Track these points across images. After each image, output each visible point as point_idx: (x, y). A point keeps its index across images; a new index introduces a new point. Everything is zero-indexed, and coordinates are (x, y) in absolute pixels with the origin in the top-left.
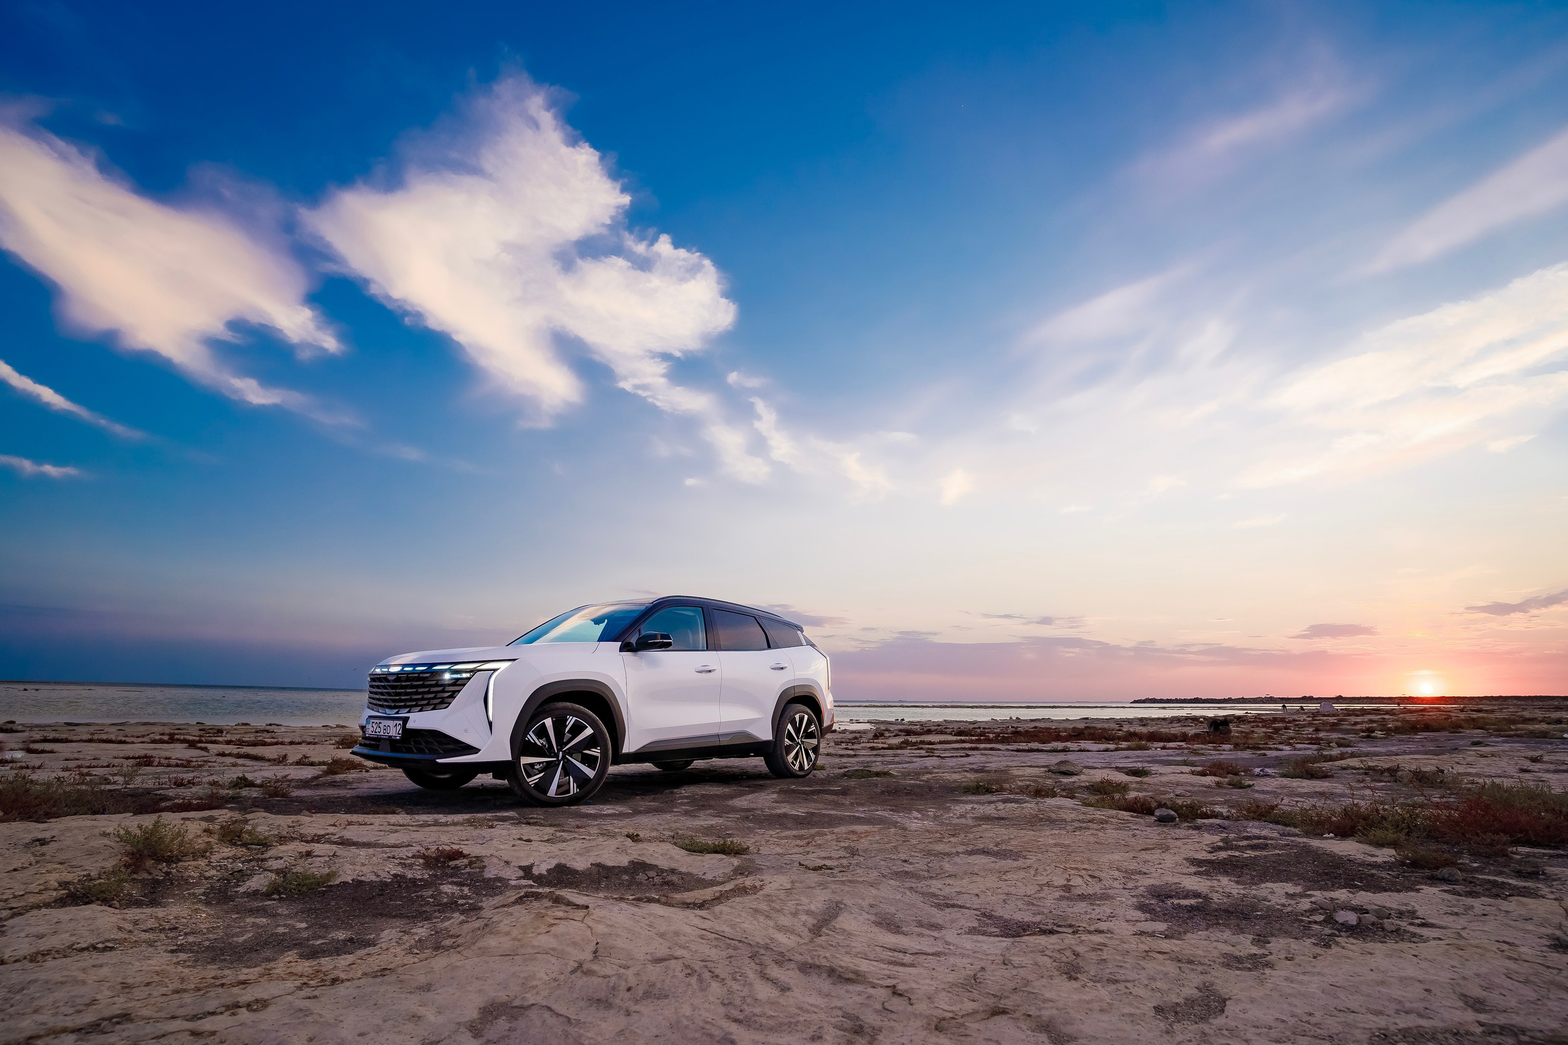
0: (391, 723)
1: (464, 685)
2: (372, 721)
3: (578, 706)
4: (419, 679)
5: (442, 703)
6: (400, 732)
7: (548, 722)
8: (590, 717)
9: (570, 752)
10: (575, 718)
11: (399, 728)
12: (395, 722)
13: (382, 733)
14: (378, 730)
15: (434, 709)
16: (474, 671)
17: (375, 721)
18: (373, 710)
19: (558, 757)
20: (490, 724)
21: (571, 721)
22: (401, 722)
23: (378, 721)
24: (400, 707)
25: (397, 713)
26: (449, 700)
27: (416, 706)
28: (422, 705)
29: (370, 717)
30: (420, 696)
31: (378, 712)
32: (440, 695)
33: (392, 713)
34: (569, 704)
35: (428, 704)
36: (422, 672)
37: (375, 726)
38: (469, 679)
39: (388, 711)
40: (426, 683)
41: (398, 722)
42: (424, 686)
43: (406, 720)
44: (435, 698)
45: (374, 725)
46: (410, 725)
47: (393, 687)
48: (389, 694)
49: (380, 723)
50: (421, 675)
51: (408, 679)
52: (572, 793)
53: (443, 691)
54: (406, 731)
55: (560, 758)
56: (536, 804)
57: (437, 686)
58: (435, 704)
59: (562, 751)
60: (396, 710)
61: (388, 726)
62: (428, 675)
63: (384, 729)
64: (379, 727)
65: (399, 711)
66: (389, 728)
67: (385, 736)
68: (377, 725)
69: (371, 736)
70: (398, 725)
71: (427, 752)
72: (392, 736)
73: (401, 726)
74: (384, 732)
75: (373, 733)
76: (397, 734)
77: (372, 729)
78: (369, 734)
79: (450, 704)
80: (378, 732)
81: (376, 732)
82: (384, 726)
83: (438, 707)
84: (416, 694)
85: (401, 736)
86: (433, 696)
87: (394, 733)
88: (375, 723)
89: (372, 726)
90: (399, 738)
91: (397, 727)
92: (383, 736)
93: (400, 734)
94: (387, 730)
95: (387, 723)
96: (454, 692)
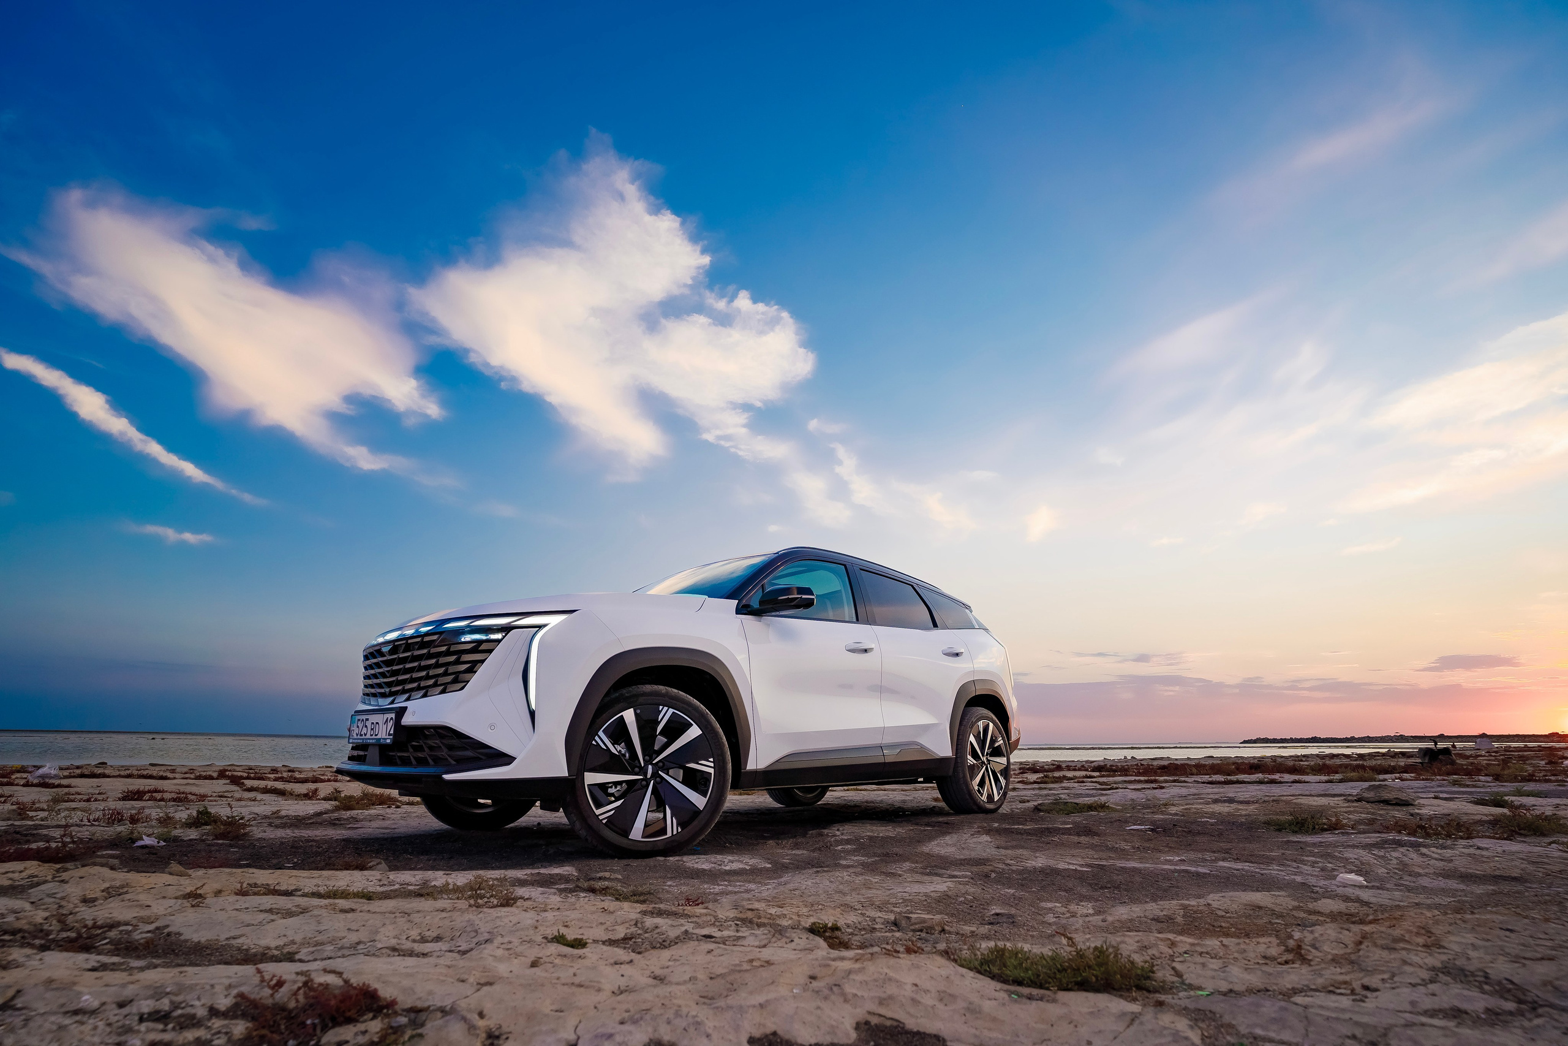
0: (382, 719)
1: (490, 651)
2: (359, 718)
3: (676, 691)
4: (424, 645)
5: (456, 681)
6: (392, 732)
7: (629, 715)
8: (696, 709)
9: (665, 766)
10: (671, 711)
11: (390, 724)
12: (388, 716)
13: (368, 736)
14: (365, 731)
15: (443, 692)
16: (506, 629)
17: (362, 718)
18: (363, 702)
19: (645, 774)
20: (532, 714)
21: (667, 713)
22: (393, 716)
23: (364, 717)
24: (396, 693)
25: (392, 702)
26: (466, 676)
27: (418, 688)
28: (426, 688)
29: (357, 712)
30: (424, 673)
31: (370, 704)
32: (451, 669)
33: (384, 703)
34: (661, 687)
35: (435, 685)
36: (427, 634)
37: (361, 725)
38: (499, 641)
39: (382, 700)
40: (433, 650)
42: (430, 656)
43: (401, 712)
44: (446, 674)
45: (359, 724)
46: (408, 720)
47: (388, 663)
48: (383, 675)
49: (367, 720)
50: (428, 639)
51: (408, 649)
52: (669, 834)
53: (458, 662)
54: (400, 729)
55: (649, 776)
56: (610, 852)
57: (448, 653)
58: (446, 684)
59: (652, 764)
60: (391, 699)
61: (377, 723)
62: (435, 637)
63: (371, 729)
64: (365, 726)
65: (394, 700)
66: (377, 727)
67: (373, 739)
68: (363, 723)
69: (356, 741)
70: (387, 720)
71: (432, 763)
72: (381, 739)
73: (390, 721)
74: (370, 735)
75: (359, 737)
76: (386, 735)
77: (358, 731)
78: (354, 739)
79: (467, 682)
80: (364, 734)
81: (362, 735)
82: (371, 723)
83: (449, 688)
84: (419, 669)
85: (392, 737)
86: (442, 670)
87: (383, 735)
88: (362, 721)
89: (357, 726)
90: (389, 741)
91: (384, 724)
92: (370, 739)
93: (391, 735)
94: (374, 729)
95: (375, 718)
96: (475, 662)
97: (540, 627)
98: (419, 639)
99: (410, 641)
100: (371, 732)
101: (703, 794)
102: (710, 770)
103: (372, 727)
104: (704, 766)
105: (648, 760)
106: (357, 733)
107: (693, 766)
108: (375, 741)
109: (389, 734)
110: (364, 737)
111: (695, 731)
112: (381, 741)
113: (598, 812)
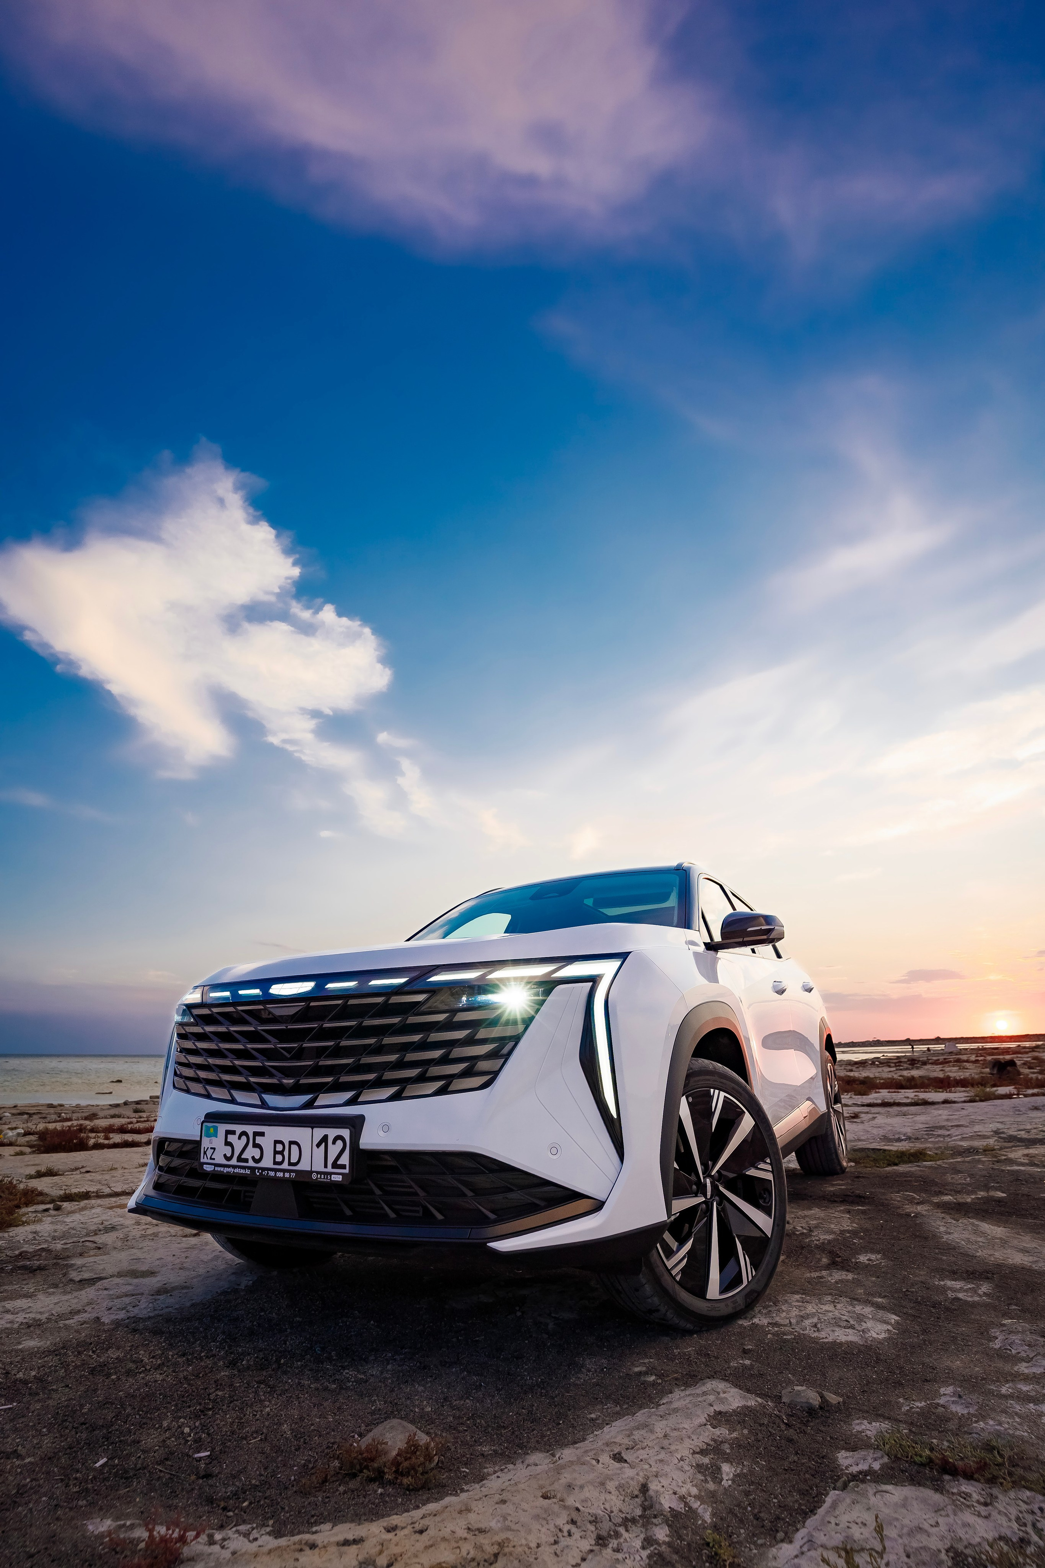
0: (301, 1134)
2: (222, 1128)
4: (386, 1010)
5: (468, 1073)
6: (345, 1160)
7: (682, 1107)
9: (725, 1176)
10: (723, 1094)
11: (334, 1150)
12: (319, 1133)
13: (267, 1162)
14: (251, 1152)
15: (442, 1091)
16: (545, 984)
17: (239, 1128)
18: (208, 1096)
19: (707, 1193)
21: (719, 1098)
22: (343, 1132)
23: (250, 1129)
24: (318, 1089)
25: (309, 1105)
26: (492, 1064)
27: (380, 1083)
28: (404, 1082)
29: (212, 1118)
30: (393, 1058)
31: (233, 1101)
32: (457, 1052)
33: (286, 1104)
34: (707, 1062)
35: (422, 1079)
36: (401, 991)
37: (239, 1145)
38: (536, 1003)
39: (273, 1100)
40: (413, 1020)
41: (332, 1133)
43: (356, 1124)
44: (445, 1060)
45: (231, 1138)
46: (371, 1139)
47: (281, 1036)
48: (269, 1054)
49: (262, 1134)
50: (395, 999)
51: (345, 1012)
52: (745, 1281)
53: (470, 1040)
55: (709, 1197)
56: (688, 1326)
57: (449, 1026)
58: (450, 1078)
59: (710, 1176)
60: (305, 1098)
61: (291, 1143)
62: (421, 998)
63: (276, 1152)
64: (256, 1145)
65: (314, 1100)
66: (294, 1148)
67: (284, 1171)
68: (244, 1138)
69: (226, 1170)
70: (325, 1139)
71: (440, 1217)
72: (311, 1172)
73: (334, 1143)
74: (275, 1163)
75: (234, 1162)
76: (326, 1166)
77: (228, 1151)
78: (216, 1165)
79: (495, 1074)
80: (253, 1158)
81: (246, 1161)
82: (276, 1142)
83: (457, 1084)
84: (380, 1050)
85: (347, 1171)
86: (437, 1054)
87: (319, 1166)
88: (238, 1134)
89: (228, 1143)
90: (339, 1178)
91: (318, 1145)
92: (276, 1170)
93: (343, 1167)
94: (286, 1153)
95: (286, 1133)
96: (502, 1040)
97: (594, 980)
98: (380, 1000)
99: (352, 1002)
100: (279, 1158)
101: (767, 1211)
102: (769, 1177)
103: (279, 1147)
104: (763, 1172)
105: (707, 1171)
106: (229, 1155)
107: (752, 1172)
108: (287, 1175)
109: (335, 1165)
110: (251, 1163)
111: (747, 1123)
112: (314, 1176)
113: (670, 1264)
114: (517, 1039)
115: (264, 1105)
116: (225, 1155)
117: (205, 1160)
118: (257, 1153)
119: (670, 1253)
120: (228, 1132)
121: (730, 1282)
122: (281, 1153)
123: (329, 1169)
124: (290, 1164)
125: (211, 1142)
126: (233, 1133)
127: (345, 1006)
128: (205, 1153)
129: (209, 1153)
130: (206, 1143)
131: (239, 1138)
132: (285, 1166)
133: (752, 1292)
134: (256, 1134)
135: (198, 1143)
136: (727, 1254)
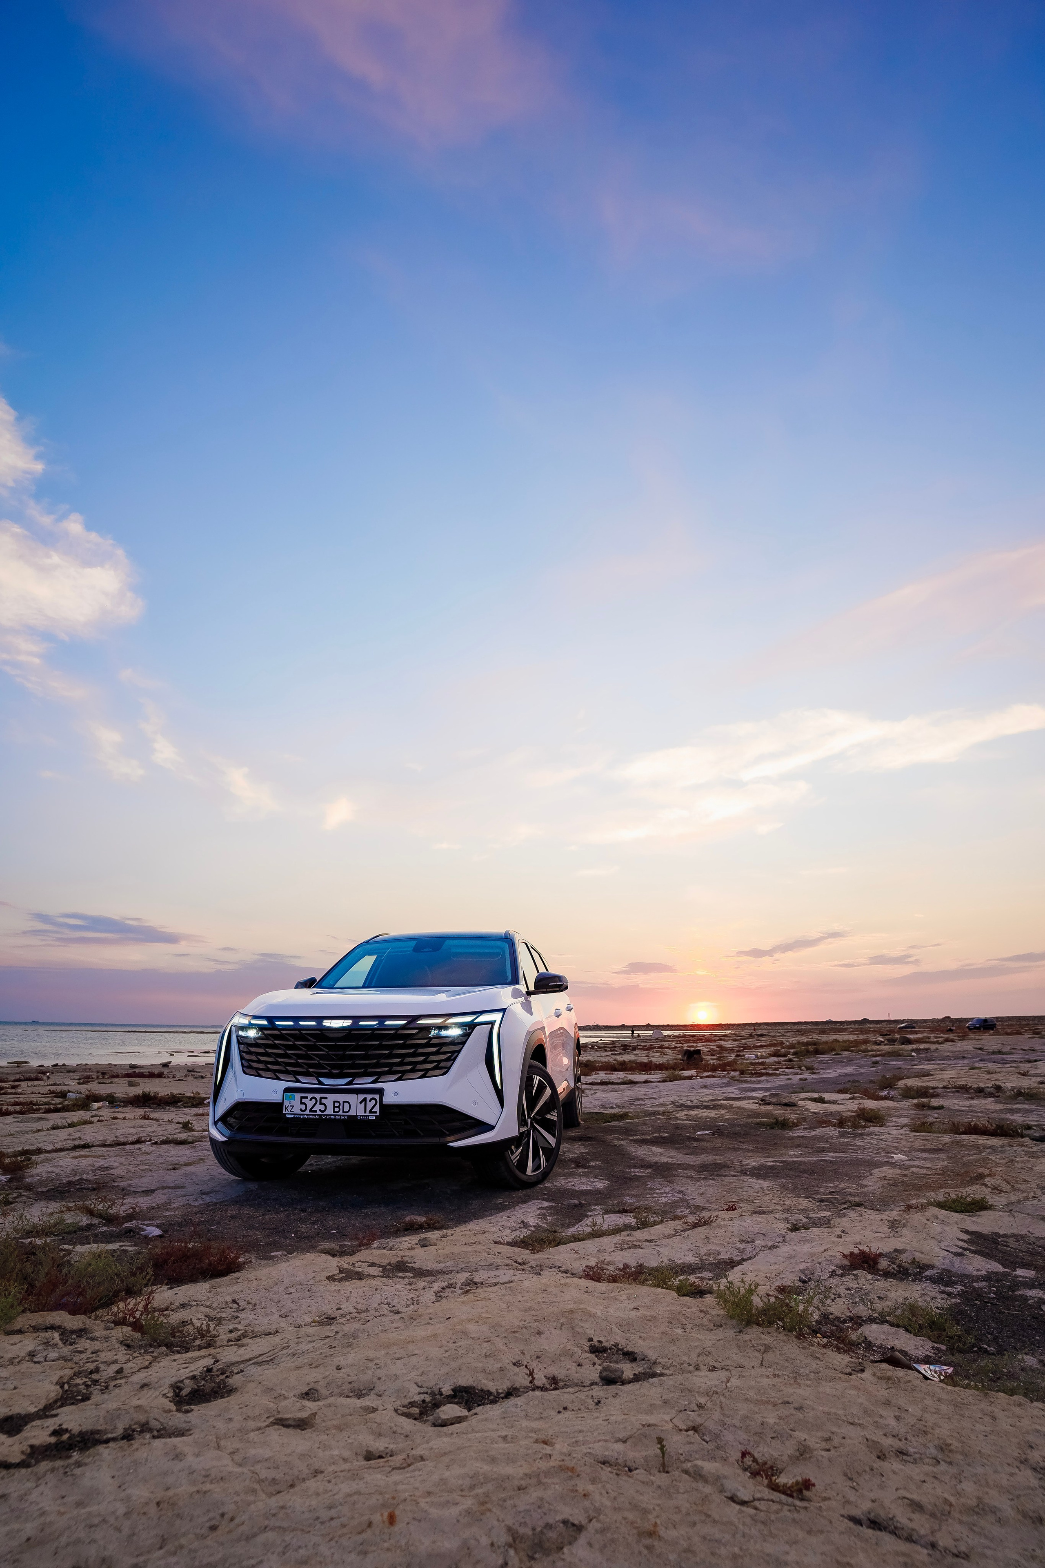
0: (350, 1098)
1: (462, 1044)
2: (298, 1096)
3: (537, 1063)
4: (395, 1037)
5: (436, 1068)
6: (377, 1109)
8: (548, 1076)
9: (534, 1119)
10: (538, 1077)
11: (370, 1105)
12: (361, 1097)
13: (329, 1111)
14: (318, 1107)
15: (422, 1076)
16: (472, 1026)
17: (310, 1096)
18: (280, 1079)
19: (528, 1126)
20: (499, 1091)
21: (537, 1079)
22: (376, 1096)
23: (318, 1096)
24: (353, 1075)
25: (351, 1083)
26: (449, 1064)
27: (390, 1073)
28: (403, 1072)
29: (287, 1090)
30: (398, 1060)
31: (298, 1081)
32: (431, 1058)
33: (335, 1083)
34: (532, 1062)
35: (413, 1071)
37: (312, 1103)
38: (467, 1035)
39: (327, 1081)
40: (410, 1042)
41: (369, 1097)
42: (405, 1046)
43: (380, 1092)
44: (425, 1062)
45: (304, 1101)
46: (389, 1099)
47: (336, 1048)
48: (322, 1057)
49: (326, 1098)
52: (543, 1167)
53: (437, 1053)
54: (383, 1107)
55: (529, 1128)
56: (519, 1185)
57: (428, 1045)
58: (427, 1070)
60: (348, 1080)
61: (344, 1102)
62: (414, 1032)
63: (334, 1107)
64: (321, 1104)
65: (352, 1081)
66: (346, 1105)
67: (340, 1116)
68: (314, 1101)
69: (302, 1117)
70: (365, 1100)
71: (422, 1134)
72: (357, 1116)
73: (370, 1101)
74: (334, 1112)
75: (307, 1112)
76: (365, 1112)
77: (303, 1107)
78: (295, 1114)
79: (449, 1068)
80: (320, 1110)
81: (316, 1111)
82: (334, 1102)
83: (430, 1073)
84: (390, 1056)
85: (378, 1114)
86: (421, 1059)
87: (361, 1112)
88: (309, 1098)
89: (302, 1103)
90: (374, 1118)
91: (361, 1103)
92: (335, 1116)
93: (376, 1112)
94: (341, 1107)
95: (341, 1097)
96: (453, 1052)
97: (492, 1023)
98: (390, 1031)
99: (376, 1032)
100: (336, 1109)
101: (554, 1136)
102: (556, 1119)
103: (337, 1104)
104: (553, 1116)
105: (529, 1117)
106: (303, 1109)
107: (548, 1116)
108: (342, 1118)
109: (371, 1112)
110: (319, 1113)
111: (548, 1092)
112: (359, 1118)
113: (512, 1158)
114: (459, 1052)
115: (320, 1083)
116: (301, 1110)
117: (287, 1112)
118: (323, 1108)
119: (512, 1153)
120: (302, 1098)
121: (537, 1168)
122: (338, 1107)
123: (367, 1114)
124: (343, 1112)
125: (290, 1103)
126: (307, 1098)
127: (372, 1033)
128: (286, 1108)
129: (289, 1109)
130: (286, 1103)
131: (311, 1100)
132: (341, 1113)
133: (545, 1172)
134: (321, 1098)
135: (281, 1104)
136: (536, 1155)
